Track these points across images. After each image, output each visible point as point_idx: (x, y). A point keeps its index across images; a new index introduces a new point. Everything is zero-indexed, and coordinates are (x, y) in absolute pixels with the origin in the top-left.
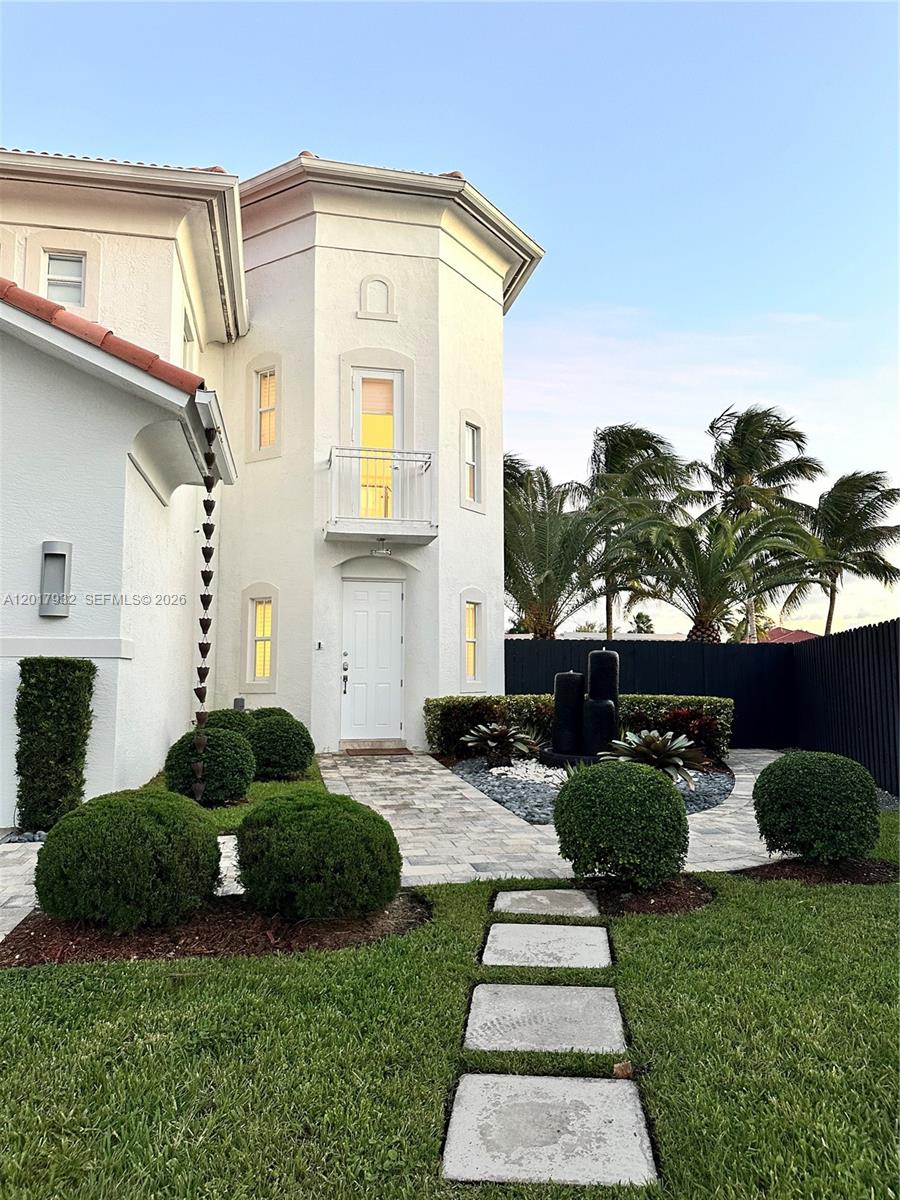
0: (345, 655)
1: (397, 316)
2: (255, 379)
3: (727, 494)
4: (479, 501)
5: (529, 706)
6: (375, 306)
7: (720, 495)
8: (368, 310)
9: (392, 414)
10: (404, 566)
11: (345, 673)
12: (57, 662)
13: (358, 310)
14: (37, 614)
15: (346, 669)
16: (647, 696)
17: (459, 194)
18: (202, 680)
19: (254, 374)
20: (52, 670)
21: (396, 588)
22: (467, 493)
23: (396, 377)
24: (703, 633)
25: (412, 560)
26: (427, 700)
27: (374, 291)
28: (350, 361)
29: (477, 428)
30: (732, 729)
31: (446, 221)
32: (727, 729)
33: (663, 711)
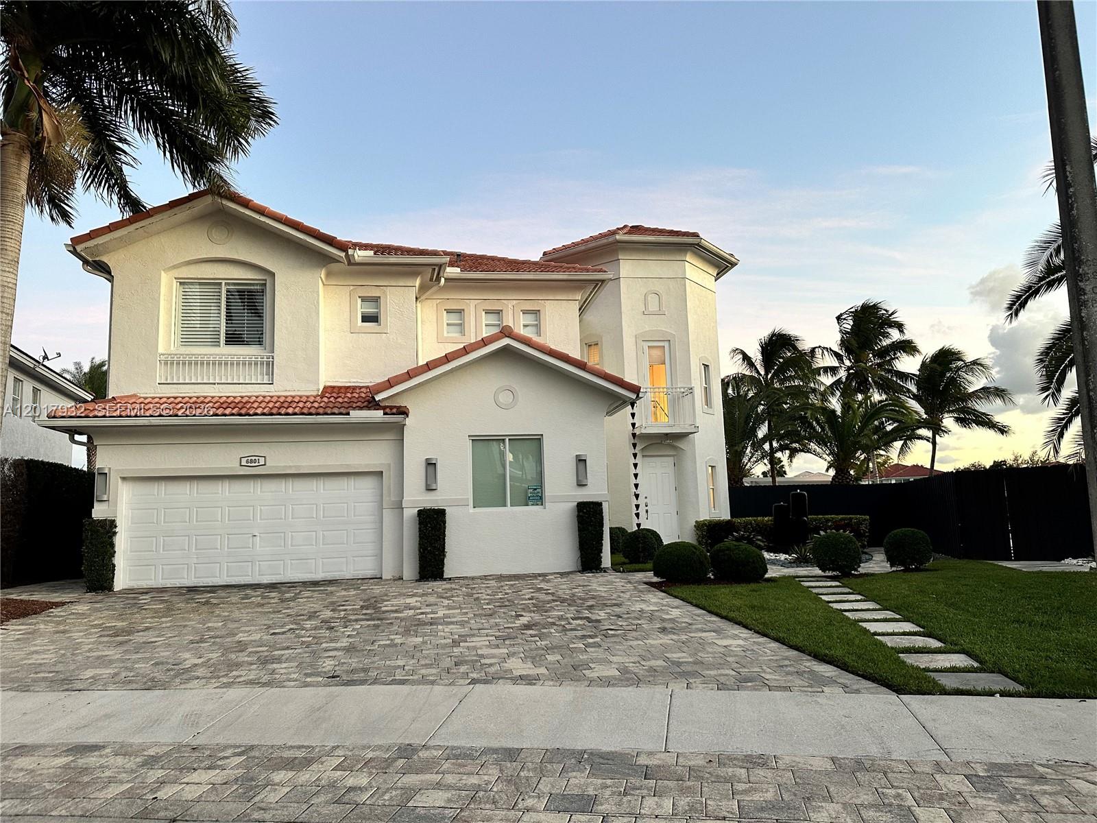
0: (646, 498)
1: (665, 311)
2: (585, 348)
3: (849, 369)
4: (711, 408)
5: (751, 524)
6: (653, 307)
7: (843, 368)
8: (650, 310)
9: (665, 364)
10: (675, 448)
11: (647, 508)
12: (592, 503)
13: (644, 310)
14: (576, 484)
15: (647, 506)
16: (820, 516)
17: (698, 245)
18: (637, 510)
19: (585, 345)
20: (592, 506)
21: (671, 460)
22: (704, 404)
23: (666, 344)
24: (843, 477)
25: (681, 444)
26: (696, 522)
27: (652, 300)
28: (641, 338)
29: (707, 366)
30: (869, 532)
31: (689, 257)
32: (867, 532)
33: (830, 524)
